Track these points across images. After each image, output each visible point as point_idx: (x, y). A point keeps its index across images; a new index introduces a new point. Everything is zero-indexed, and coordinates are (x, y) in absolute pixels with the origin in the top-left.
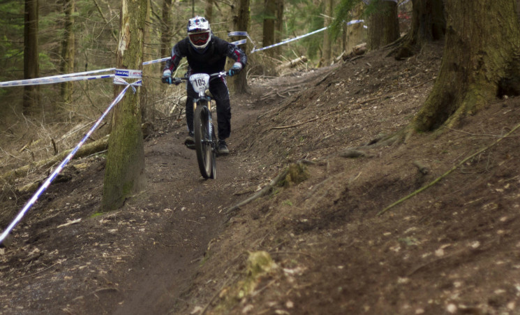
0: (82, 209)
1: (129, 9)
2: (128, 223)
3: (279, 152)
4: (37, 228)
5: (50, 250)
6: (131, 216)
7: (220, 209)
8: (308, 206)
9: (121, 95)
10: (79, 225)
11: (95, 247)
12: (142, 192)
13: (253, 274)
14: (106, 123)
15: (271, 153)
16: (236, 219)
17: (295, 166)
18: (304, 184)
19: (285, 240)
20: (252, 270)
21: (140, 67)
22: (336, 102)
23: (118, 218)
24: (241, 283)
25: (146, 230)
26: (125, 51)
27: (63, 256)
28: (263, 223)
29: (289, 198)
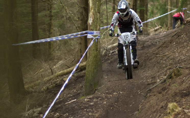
0: (74, 96)
1: (93, 4)
2: (98, 100)
3: (160, 67)
5: (64, 114)
6: (99, 97)
7: (139, 92)
8: (184, 86)
9: (92, 42)
10: (76, 102)
11: (85, 111)
12: (102, 86)
13: (171, 113)
14: (75, 60)
15: (155, 67)
16: (150, 94)
17: (176, 69)
18: (181, 77)
19: (178, 100)
20: (170, 111)
21: (99, 30)
22: (183, 43)
23: (93, 98)
24: (165, 117)
25: (107, 103)
26: (92, 23)
27: (71, 116)
28: (164, 95)
29: (175, 83)
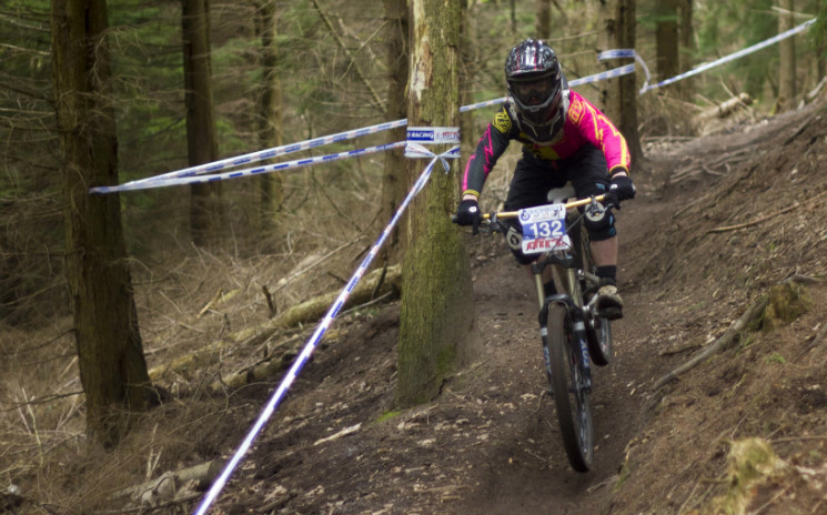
0: (354, 409)
1: (427, 8)
2: (454, 426)
3: (729, 277)
4: (270, 450)
5: (307, 489)
6: (458, 413)
7: (631, 387)
8: (816, 361)
9: (424, 177)
10: (358, 436)
11: (396, 475)
12: (474, 365)
13: (740, 482)
15: (710, 280)
16: (674, 400)
17: (782, 289)
18: (804, 321)
19: (783, 426)
20: (738, 474)
21: (456, 122)
23: (433, 418)
24: (717, 500)
25: (490, 437)
26: (424, 92)
27: (334, 497)
28: (730, 401)
29: (776, 349)
